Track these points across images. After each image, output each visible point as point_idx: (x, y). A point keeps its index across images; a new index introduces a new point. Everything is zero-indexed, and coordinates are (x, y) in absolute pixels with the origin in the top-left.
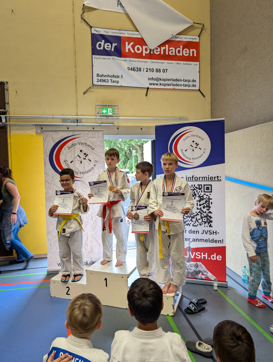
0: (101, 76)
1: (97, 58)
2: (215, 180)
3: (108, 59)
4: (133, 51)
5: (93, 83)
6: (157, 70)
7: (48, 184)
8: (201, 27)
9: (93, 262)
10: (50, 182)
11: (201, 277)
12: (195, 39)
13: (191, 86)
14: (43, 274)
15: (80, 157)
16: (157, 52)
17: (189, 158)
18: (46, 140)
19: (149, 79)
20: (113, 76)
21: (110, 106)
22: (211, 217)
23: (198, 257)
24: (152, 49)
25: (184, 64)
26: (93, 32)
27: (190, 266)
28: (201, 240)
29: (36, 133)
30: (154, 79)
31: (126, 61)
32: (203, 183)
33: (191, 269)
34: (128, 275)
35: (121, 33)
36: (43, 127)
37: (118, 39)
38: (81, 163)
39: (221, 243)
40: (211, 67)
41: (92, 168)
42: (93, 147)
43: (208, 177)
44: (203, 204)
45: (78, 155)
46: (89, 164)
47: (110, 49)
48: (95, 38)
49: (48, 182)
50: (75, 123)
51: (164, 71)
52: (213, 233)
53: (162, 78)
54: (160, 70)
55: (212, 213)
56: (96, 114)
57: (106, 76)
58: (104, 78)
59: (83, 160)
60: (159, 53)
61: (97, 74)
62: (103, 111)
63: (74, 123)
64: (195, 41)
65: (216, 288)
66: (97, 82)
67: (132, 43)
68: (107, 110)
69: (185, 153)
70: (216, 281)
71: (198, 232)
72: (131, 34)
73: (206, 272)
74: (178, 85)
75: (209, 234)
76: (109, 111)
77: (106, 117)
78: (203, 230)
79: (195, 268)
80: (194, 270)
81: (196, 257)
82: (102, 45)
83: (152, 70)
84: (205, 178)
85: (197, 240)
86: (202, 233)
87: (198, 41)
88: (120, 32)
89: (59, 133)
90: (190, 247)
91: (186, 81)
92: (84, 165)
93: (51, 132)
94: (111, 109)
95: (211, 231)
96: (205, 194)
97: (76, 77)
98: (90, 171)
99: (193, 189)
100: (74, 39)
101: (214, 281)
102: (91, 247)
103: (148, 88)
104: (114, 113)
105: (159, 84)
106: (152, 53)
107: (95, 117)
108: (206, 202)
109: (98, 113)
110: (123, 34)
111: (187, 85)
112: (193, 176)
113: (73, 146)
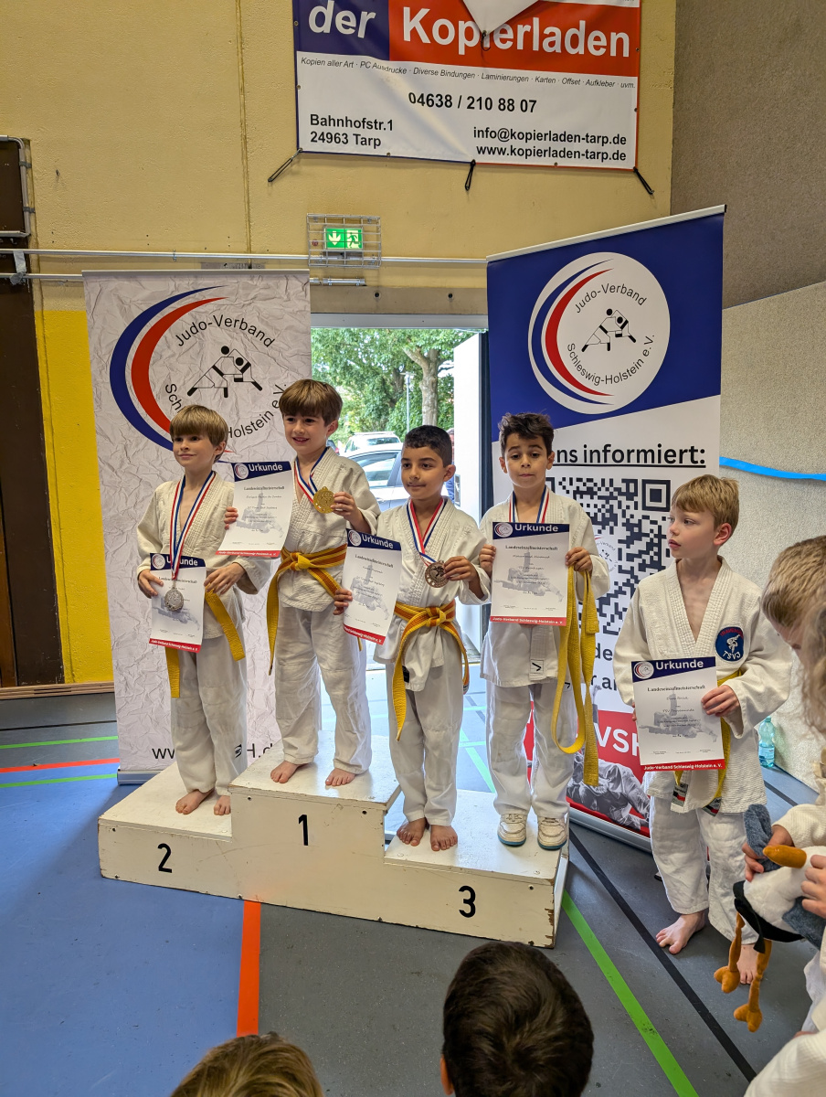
2: (681, 461)
3: (346, 64)
4: (425, 39)
6: (502, 102)
10: (115, 463)
11: (629, 818)
15: (222, 374)
16: (504, 41)
17: (594, 379)
19: (477, 133)
24: (489, 30)
31: (405, 71)
32: (640, 474)
38: (226, 395)
41: (267, 416)
43: (660, 452)
44: (641, 552)
45: (214, 367)
46: (254, 401)
47: (353, 31)
53: (516, 130)
54: (511, 102)
59: (233, 386)
60: (509, 44)
67: (423, 12)
69: (581, 356)
73: (645, 805)
79: (611, 785)
80: (608, 789)
83: (488, 104)
84: (649, 455)
92: (236, 403)
93: (113, 278)
96: (646, 517)
98: (259, 424)
99: (607, 494)
103: (473, 164)
105: (508, 151)
106: (487, 44)
108: (650, 546)
112: (606, 446)
113: (194, 330)
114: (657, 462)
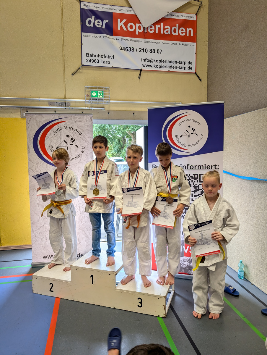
0: (91, 56)
1: (87, 36)
3: (98, 37)
4: (125, 29)
5: (83, 63)
6: (151, 50)
7: (32, 171)
8: (198, 4)
9: (80, 255)
10: (34, 169)
12: (192, 17)
13: (187, 68)
14: (26, 267)
15: (66, 143)
16: (151, 30)
17: (184, 145)
18: (30, 123)
19: (142, 60)
20: (104, 56)
21: (100, 89)
24: (146, 27)
25: (179, 44)
26: (83, 7)
27: (184, 261)
29: (21, 117)
30: (148, 61)
31: (118, 39)
32: (199, 172)
33: (184, 264)
34: (116, 272)
35: (112, 9)
36: (28, 111)
37: (110, 15)
38: (68, 149)
40: (208, 48)
41: (80, 155)
42: (81, 131)
43: (205, 166)
44: (199, 195)
45: (64, 141)
46: (76, 150)
47: (101, 26)
48: (85, 14)
49: (32, 169)
51: (159, 51)
53: (156, 59)
54: (154, 50)
56: (85, 97)
57: (96, 56)
58: (94, 58)
59: (70, 146)
60: (153, 31)
62: (92, 93)
63: (62, 106)
64: (192, 19)
66: (87, 62)
67: (124, 20)
68: (98, 92)
69: (180, 139)
72: (124, 10)
74: (173, 67)
76: (100, 94)
77: (96, 100)
79: (189, 263)
80: (187, 265)
82: (92, 21)
83: (146, 51)
84: (202, 167)
87: (195, 19)
88: (111, 8)
89: (44, 116)
90: (183, 241)
91: (182, 63)
92: (71, 151)
93: (35, 114)
94: (101, 92)
97: (64, 56)
98: (77, 157)
100: (62, 14)
102: (79, 239)
103: (141, 70)
104: (105, 97)
105: (153, 66)
106: (146, 31)
107: (84, 100)
109: (88, 96)
110: (115, 10)
111: (183, 67)
112: (188, 165)
113: (58, 130)
114: (204, 169)
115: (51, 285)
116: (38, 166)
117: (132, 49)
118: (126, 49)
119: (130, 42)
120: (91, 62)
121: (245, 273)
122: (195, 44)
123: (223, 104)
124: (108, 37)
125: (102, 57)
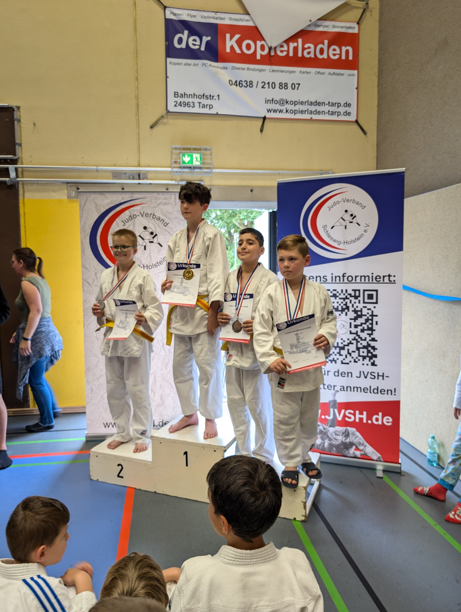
0: (182, 96)
1: (175, 64)
2: (383, 281)
3: (194, 65)
4: (238, 51)
5: (168, 109)
6: (281, 84)
7: (88, 285)
8: (362, 6)
9: (164, 422)
10: (90, 281)
11: (354, 453)
12: (350, 28)
13: (342, 113)
14: (79, 440)
15: (143, 239)
16: (282, 51)
17: (338, 242)
18: (85, 207)
19: (267, 101)
20: (203, 96)
21: (196, 150)
22: (374, 348)
23: (350, 418)
24: (273, 46)
25: (330, 74)
26: (169, 16)
27: (336, 434)
28: (356, 389)
29: (68, 198)
30: (276, 102)
31: (227, 68)
32: (362, 287)
33: (336, 440)
34: (225, 447)
35: (217, 18)
36: (79, 187)
37: (214, 29)
38: (145, 249)
39: (391, 394)
40: (379, 79)
41: (165, 259)
42: (167, 220)
43: (372, 276)
44: (362, 324)
45: (139, 236)
46: (159, 251)
47: (198, 47)
48: (172, 27)
49: (87, 282)
50: (136, 179)
51: (294, 86)
52: (378, 376)
53: (289, 100)
54: (286, 85)
55: (376, 341)
56: (172, 163)
57: (191, 96)
58: (186, 100)
59: (148, 245)
60: (285, 53)
61: (175, 92)
62: (184, 158)
63: (134, 180)
64: (350, 31)
65: (380, 474)
66: (175, 106)
67: (237, 36)
68: (192, 156)
69: (330, 231)
70: (380, 461)
71: (350, 374)
72: (237, 20)
73: (363, 445)
74: (319, 113)
75: (371, 378)
76: (196, 159)
77: (190, 169)
78: (360, 372)
79: (344, 438)
80: (342, 441)
81: (347, 419)
82: (185, 39)
83: (273, 86)
84: (367, 278)
85: (349, 388)
86: (358, 376)
87: (356, 31)
88: (216, 16)
89: (108, 195)
90: (335, 401)
91: (333, 105)
92: (150, 253)
93: (93, 194)
94: (198, 156)
95: (374, 373)
96: (365, 307)
97: (137, 97)
98: (160, 263)
99: (344, 297)
100: (135, 29)
101: (377, 461)
102: (161, 397)
103: (264, 118)
104: (203, 163)
105: (285, 111)
106: (273, 53)
107: (169, 169)
108: (367, 320)
109: (176, 162)
110: (222, 19)
111: (335, 112)
112: (344, 274)
113: (130, 218)
114: (371, 281)
115: (120, 467)
116: (98, 277)
117: (250, 84)
118: (239, 84)
119: (246, 72)
120: (181, 105)
121: (439, 457)
122: (355, 72)
123: (402, 174)
124: (210, 65)
125: (200, 97)
